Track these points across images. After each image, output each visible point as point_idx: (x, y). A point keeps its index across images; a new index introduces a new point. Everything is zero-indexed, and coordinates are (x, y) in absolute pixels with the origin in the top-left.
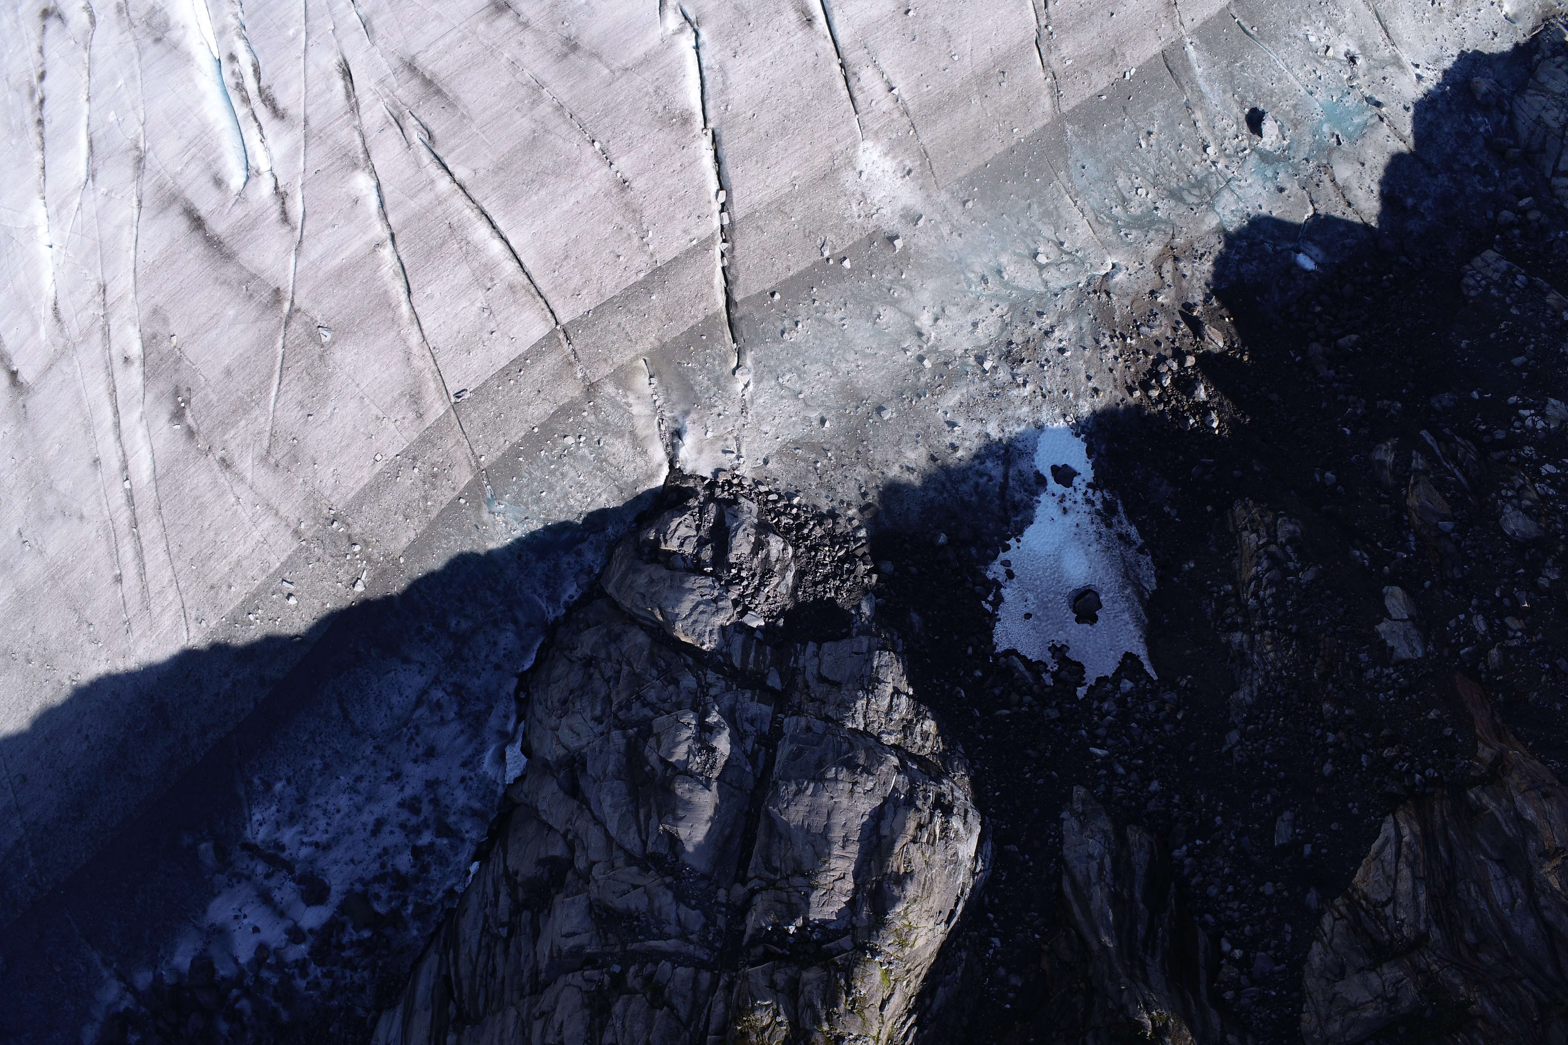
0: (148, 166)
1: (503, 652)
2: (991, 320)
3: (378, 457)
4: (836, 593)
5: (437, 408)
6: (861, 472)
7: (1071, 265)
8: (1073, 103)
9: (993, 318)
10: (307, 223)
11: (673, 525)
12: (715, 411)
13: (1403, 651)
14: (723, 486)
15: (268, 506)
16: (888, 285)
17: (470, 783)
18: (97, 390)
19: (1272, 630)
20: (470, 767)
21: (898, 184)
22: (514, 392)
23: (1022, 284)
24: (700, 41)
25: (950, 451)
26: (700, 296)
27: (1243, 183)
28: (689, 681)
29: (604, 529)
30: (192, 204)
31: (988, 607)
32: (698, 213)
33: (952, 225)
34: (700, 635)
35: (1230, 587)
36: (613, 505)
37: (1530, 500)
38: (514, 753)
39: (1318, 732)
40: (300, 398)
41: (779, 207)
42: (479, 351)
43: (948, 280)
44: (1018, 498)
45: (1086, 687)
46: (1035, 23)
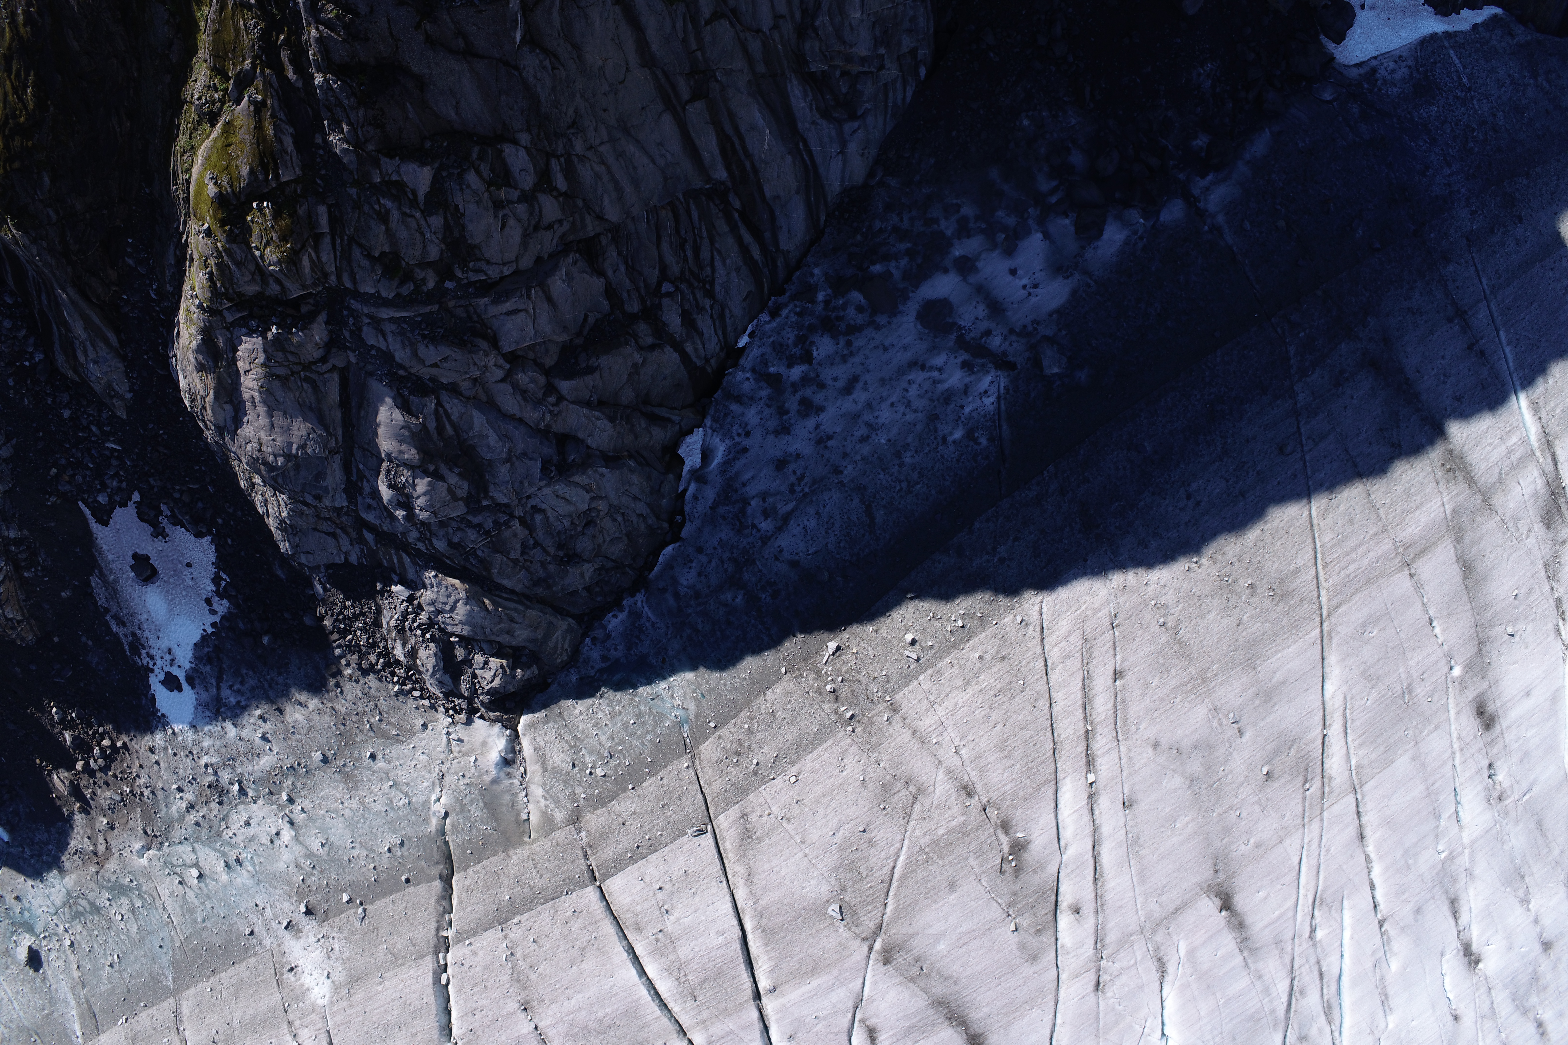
1: (694, 565)
3: (793, 780)
4: (345, 605)
5: (725, 822)
6: (342, 706)
7: (174, 862)
9: (235, 827)
10: (848, 1026)
11: (499, 681)
12: (466, 780)
14: (462, 709)
15: (923, 741)
16: (315, 872)
17: (740, 431)
18: (1118, 883)
20: (739, 447)
21: (301, 960)
22: (647, 826)
23: (212, 853)
25: (266, 716)
27: (46, 910)
29: (581, 679)
31: (224, 576)
33: (262, 916)
34: (440, 584)
35: (25, 575)
36: (569, 702)
38: (692, 461)
40: (872, 851)
41: (396, 960)
42: (676, 873)
43: (268, 867)
44: (208, 668)
45: (134, 501)
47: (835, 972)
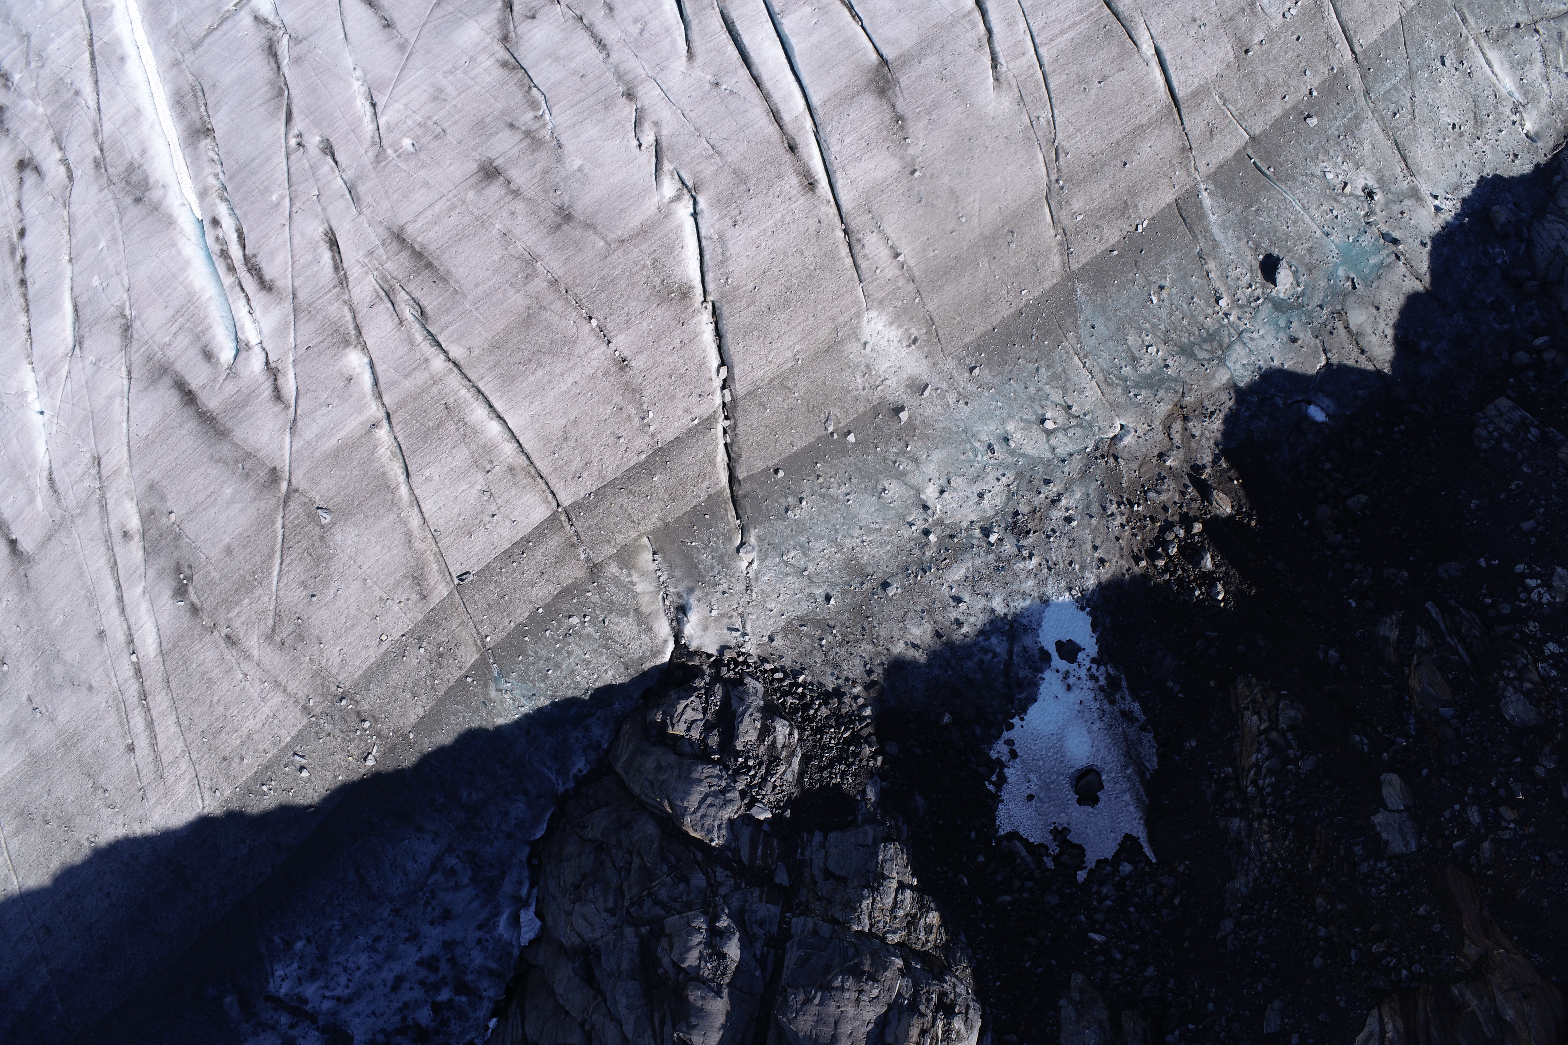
0: (136, 336)
1: (514, 822)
2: (997, 490)
3: (384, 637)
4: (841, 778)
5: (440, 590)
6: (866, 649)
7: (1078, 430)
8: (1083, 260)
9: (999, 487)
10: (300, 401)
11: (680, 708)
12: (720, 589)
13: (1397, 846)
14: (728, 665)
15: (276, 683)
16: (893, 458)
17: (487, 945)
18: (98, 563)
19: (1270, 819)
20: (486, 930)
21: (904, 354)
22: (517, 574)
23: (1028, 452)
24: (698, 209)
25: (955, 627)
26: (702, 476)
27: (1255, 335)
28: (699, 880)
29: (611, 705)
30: (182, 377)
31: (991, 787)
32: (699, 392)
33: (959, 393)
34: (709, 831)
35: (1230, 770)
36: (619, 681)
37: (1531, 682)
38: (528, 916)
39: (1311, 925)
40: (303, 578)
41: (781, 383)
42: (480, 534)
43: (954, 451)
44: (1022, 675)
45: (1086, 871)
46: (1045, 177)
47: (317, 454)
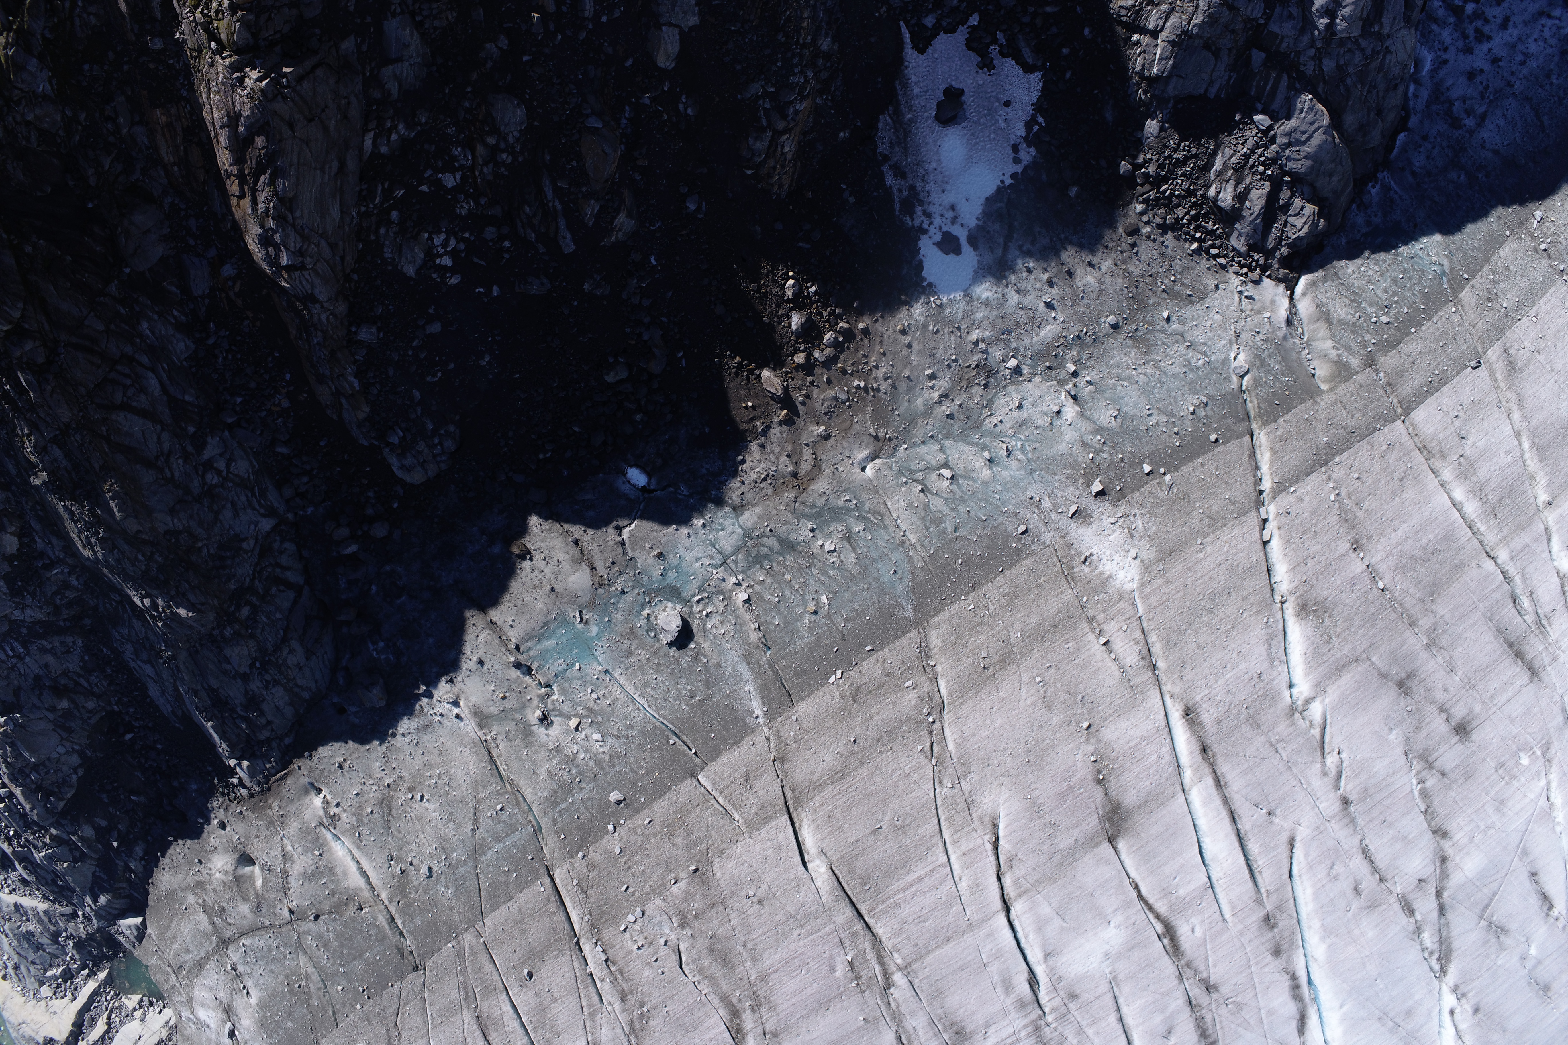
1: (1422, 150)
2: (1003, 411)
3: (1534, 320)
4: (1179, 146)
5: (1493, 356)
6: (1136, 268)
7: (913, 468)
8: (904, 640)
9: (1000, 414)
11: (1305, 229)
12: (1262, 337)
14: (1257, 265)
16: (1105, 448)
17: (1440, 46)
19: (798, 41)
21: (1096, 548)
22: (1434, 364)
23: (969, 448)
24: (1288, 692)
25: (1054, 280)
26: (1284, 440)
27: (707, 562)
28: (1328, 66)
29: (1348, 242)
31: (1040, 120)
32: (1290, 517)
33: (1039, 508)
34: (1310, 110)
35: (818, 101)
37: (485, 145)
41: (1215, 523)
42: (1466, 402)
43: (1045, 452)
44: (997, 226)
45: (969, 24)
46: (946, 725)
